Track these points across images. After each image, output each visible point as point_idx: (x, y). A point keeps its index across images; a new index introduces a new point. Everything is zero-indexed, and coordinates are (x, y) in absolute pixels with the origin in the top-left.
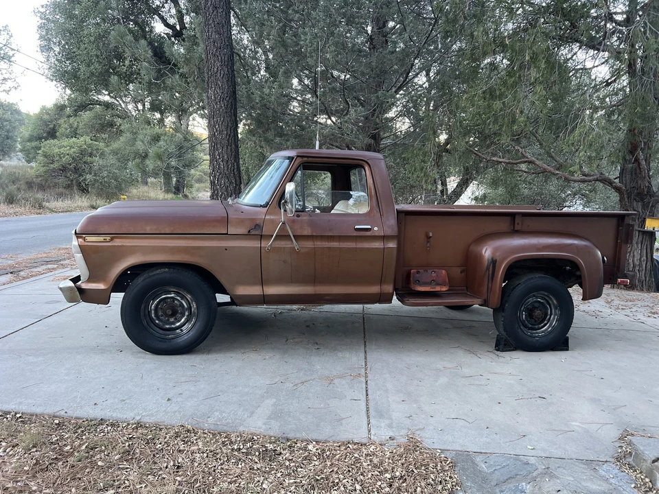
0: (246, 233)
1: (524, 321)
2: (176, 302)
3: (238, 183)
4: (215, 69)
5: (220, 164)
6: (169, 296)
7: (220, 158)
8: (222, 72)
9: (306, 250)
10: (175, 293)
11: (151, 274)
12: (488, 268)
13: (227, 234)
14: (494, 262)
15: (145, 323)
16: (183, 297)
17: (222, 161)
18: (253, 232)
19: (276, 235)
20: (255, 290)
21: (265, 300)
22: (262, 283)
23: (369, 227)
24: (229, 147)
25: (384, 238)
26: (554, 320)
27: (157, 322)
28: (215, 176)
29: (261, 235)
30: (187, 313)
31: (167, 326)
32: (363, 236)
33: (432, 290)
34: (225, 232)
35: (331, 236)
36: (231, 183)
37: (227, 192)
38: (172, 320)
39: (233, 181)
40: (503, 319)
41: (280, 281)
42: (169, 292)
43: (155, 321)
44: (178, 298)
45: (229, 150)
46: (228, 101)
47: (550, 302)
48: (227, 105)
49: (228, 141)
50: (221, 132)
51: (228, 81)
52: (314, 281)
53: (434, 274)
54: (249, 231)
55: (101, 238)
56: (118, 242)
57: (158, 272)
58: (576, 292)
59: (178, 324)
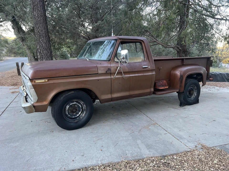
0: (105, 73)
1: (188, 95)
2: (76, 106)
3: (51, 52)
4: (37, 3)
5: (42, 44)
6: (74, 103)
7: (42, 42)
8: (40, 4)
9: (127, 78)
10: (76, 102)
11: (67, 95)
12: (180, 78)
13: (98, 74)
14: (182, 76)
15: (64, 117)
16: (79, 103)
17: (44, 43)
18: (108, 72)
19: (117, 73)
20: (109, 96)
21: (112, 99)
22: (111, 93)
23: (147, 66)
24: (46, 37)
25: (152, 70)
26: (195, 94)
27: (69, 116)
28: (41, 50)
29: (111, 73)
30: (81, 110)
31: (74, 117)
32: (145, 70)
33: (164, 88)
34: (97, 73)
35: (135, 71)
36: (48, 52)
37: (47, 56)
38: (74, 114)
39: (49, 51)
40: (183, 95)
41: (118, 91)
42: (73, 102)
43: (68, 115)
44: (78, 104)
45: (46, 38)
46: (44, 17)
47: (194, 88)
48: (44, 19)
49: (45, 34)
50: (42, 31)
51: (43, 8)
52: (129, 90)
53: (161, 82)
54: (106, 72)
55: (43, 81)
56: (51, 82)
57: (70, 93)
58: (201, 83)
59: (78, 115)
